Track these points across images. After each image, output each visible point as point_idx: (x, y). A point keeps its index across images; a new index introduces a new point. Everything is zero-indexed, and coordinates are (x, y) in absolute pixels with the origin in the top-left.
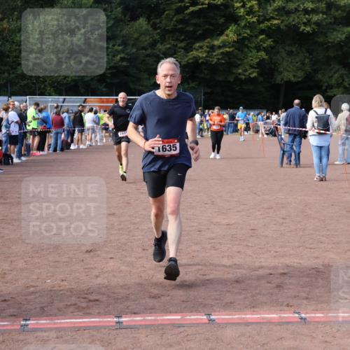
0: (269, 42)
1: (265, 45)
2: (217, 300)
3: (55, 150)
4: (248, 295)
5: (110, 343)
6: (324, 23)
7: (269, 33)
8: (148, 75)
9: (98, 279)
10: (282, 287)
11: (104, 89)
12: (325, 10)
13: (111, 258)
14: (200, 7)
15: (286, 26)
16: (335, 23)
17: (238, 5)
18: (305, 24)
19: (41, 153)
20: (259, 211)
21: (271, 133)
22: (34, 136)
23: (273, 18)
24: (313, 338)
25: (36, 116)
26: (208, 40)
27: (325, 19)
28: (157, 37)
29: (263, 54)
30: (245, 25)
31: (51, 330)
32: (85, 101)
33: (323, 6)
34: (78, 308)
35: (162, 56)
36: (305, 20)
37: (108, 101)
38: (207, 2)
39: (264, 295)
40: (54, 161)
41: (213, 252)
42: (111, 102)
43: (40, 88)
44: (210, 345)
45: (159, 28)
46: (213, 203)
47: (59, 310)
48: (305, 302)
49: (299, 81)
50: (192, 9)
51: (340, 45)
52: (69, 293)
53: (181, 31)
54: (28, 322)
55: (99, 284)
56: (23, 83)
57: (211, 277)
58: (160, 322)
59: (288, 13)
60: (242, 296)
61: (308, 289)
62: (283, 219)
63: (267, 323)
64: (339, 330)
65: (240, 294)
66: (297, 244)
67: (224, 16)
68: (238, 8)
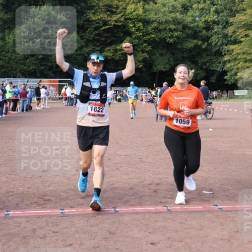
0: (149, 48)
1: (147, 50)
2: (119, 199)
3: (23, 111)
4: (138, 196)
5: (57, 225)
6: (181, 37)
7: (149, 42)
8: (78, 66)
9: (50, 187)
10: (157, 192)
11: (52, 75)
12: (182, 30)
13: (57, 175)
14: (109, 26)
15: (159, 39)
16: (187, 37)
17: (131, 25)
18: (170, 38)
19: (14, 112)
20: (144, 147)
21: (151, 101)
22: (10, 103)
23: (151, 34)
24: (175, 221)
25: (11, 90)
26: (114, 46)
27: (182, 35)
28: (83, 44)
29: (146, 55)
30: (135, 38)
31: (23, 217)
32: (40, 81)
33: (180, 27)
34: (38, 204)
35: (86, 55)
36: (170, 35)
37: (54, 82)
38: (113, 24)
39: (147, 196)
40: (22, 117)
41: (117, 171)
42: (56, 82)
43: (13, 73)
44: (116, 225)
45: (85, 38)
46: (117, 143)
47: (27, 205)
48: (170, 200)
49: (167, 71)
50: (104, 28)
51: (190, 50)
52: (33, 196)
53: (98, 41)
54: (9, 213)
55: (51, 190)
56: (3, 70)
57: (116, 186)
58: (86, 212)
59: (160, 31)
60: (134, 197)
61: (172, 193)
62: (158, 152)
63: (148, 212)
64: (189, 217)
65: (133, 195)
66: (166, 167)
67: (122, 32)
68: (131, 27)
